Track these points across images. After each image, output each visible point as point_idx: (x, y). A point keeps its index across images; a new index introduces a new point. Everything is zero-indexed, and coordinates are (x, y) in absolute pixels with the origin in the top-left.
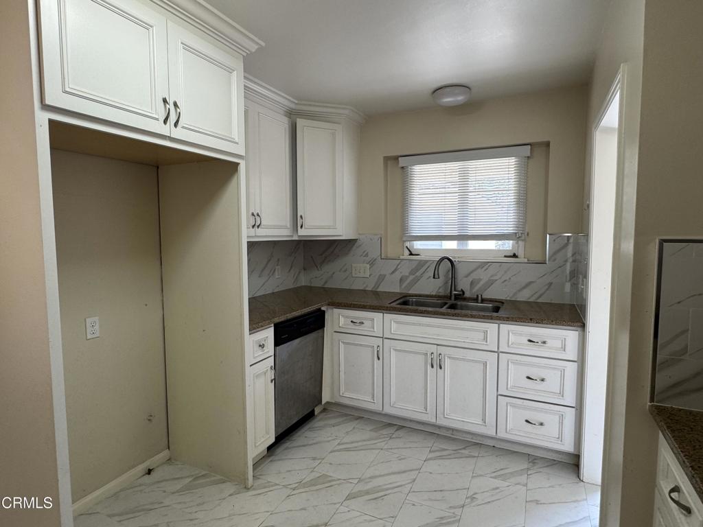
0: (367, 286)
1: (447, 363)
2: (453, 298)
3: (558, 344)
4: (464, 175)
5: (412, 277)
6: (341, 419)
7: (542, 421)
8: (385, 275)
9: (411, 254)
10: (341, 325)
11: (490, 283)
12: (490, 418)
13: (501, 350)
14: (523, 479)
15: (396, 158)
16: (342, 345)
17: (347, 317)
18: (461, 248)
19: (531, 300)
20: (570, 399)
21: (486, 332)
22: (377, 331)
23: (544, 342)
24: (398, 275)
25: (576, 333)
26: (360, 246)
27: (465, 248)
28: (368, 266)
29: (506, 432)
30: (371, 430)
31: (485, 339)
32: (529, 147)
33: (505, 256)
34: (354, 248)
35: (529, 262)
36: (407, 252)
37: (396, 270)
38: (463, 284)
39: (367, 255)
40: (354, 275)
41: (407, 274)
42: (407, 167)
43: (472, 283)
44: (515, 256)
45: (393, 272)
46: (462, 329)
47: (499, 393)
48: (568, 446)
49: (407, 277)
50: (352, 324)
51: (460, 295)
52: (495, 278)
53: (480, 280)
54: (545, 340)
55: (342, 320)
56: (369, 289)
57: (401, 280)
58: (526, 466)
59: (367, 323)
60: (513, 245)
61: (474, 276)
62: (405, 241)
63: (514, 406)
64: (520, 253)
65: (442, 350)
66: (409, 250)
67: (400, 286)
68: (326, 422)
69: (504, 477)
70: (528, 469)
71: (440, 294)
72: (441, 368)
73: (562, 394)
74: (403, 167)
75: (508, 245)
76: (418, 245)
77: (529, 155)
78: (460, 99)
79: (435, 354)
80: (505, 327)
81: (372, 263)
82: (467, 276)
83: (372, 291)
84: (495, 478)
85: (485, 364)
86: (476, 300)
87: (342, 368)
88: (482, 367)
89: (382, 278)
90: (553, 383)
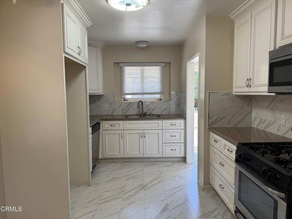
0: (108, 113)
1: (147, 136)
2: (143, 115)
3: (179, 125)
4: (142, 72)
5: (127, 108)
6: (106, 164)
7: (175, 149)
8: (116, 108)
9: (125, 100)
10: (106, 127)
11: (154, 109)
12: (161, 151)
13: (163, 128)
14: (173, 166)
15: (118, 63)
16: (107, 135)
17: (109, 124)
18: (142, 97)
19: (167, 114)
20: (183, 141)
21: (158, 124)
22: (121, 128)
23: (175, 125)
24: (121, 108)
25: (183, 121)
26: (105, 97)
27: (143, 97)
28: (109, 105)
29: (166, 154)
30: (121, 164)
31: (158, 126)
32: (164, 63)
33: (158, 100)
34: (103, 98)
35: (166, 102)
36: (123, 99)
37: (120, 106)
38: (145, 110)
39: (108, 101)
40: (102, 109)
41: (125, 108)
42: (123, 67)
43: (148, 109)
44: (161, 100)
45: (119, 107)
46: (151, 123)
47: (163, 142)
48: (182, 155)
49: (125, 109)
50: (111, 126)
51: (145, 114)
52: (155, 107)
53: (151, 108)
54: (176, 124)
55: (106, 125)
56: (110, 114)
57: (122, 110)
58: (172, 163)
59: (117, 125)
60: (160, 96)
61: (148, 107)
62: (122, 95)
63: (167, 146)
64: (162, 99)
65: (145, 131)
66: (124, 99)
67: (122, 112)
68: (102, 165)
69: (168, 166)
70: (173, 164)
71: (138, 114)
72: (144, 137)
73: (180, 139)
74: (120, 67)
75: (158, 96)
76: (128, 97)
77: (164, 66)
78: (144, 46)
79: (142, 133)
80: (164, 121)
81: (110, 104)
82: (147, 107)
83: (111, 115)
84: (165, 167)
85: (158, 134)
86: (150, 115)
87: (107, 144)
88: (157, 135)
89: (115, 109)
90: (178, 137)
